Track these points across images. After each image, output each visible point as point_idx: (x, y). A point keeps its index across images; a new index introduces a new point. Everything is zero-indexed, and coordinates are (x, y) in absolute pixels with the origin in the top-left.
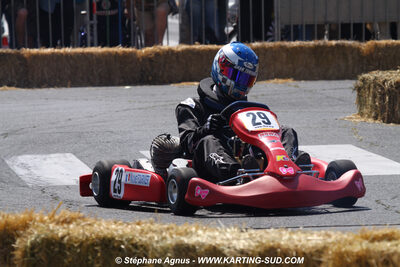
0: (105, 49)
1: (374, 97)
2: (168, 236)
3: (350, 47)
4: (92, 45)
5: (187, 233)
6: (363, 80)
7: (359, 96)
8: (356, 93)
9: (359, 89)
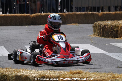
0: (21, 14)
1: (98, 29)
2: (13, 72)
3: (95, 14)
4: (17, 13)
5: (19, 72)
6: (95, 24)
7: (94, 29)
8: (93, 28)
9: (94, 27)
